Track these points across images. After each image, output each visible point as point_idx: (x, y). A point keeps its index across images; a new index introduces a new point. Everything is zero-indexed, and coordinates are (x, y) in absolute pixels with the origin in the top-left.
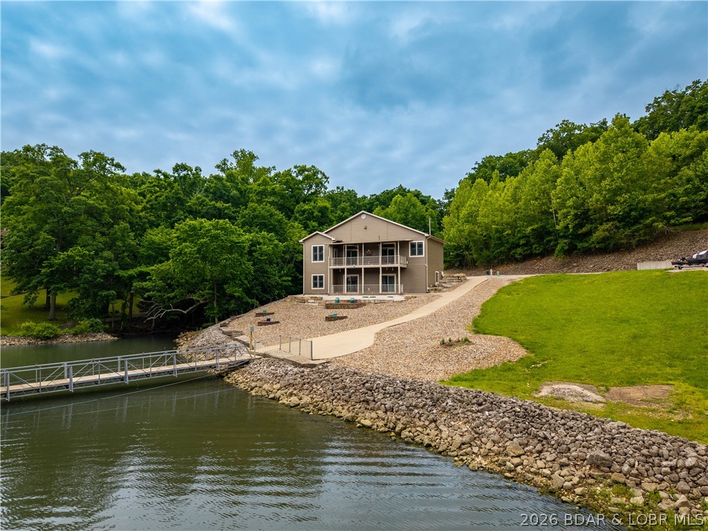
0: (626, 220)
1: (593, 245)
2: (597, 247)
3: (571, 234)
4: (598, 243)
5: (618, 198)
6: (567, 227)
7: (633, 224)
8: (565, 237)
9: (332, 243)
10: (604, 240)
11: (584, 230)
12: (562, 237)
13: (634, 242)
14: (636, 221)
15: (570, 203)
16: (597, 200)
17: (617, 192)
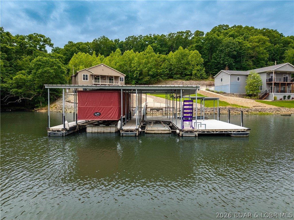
0: (153, 76)
1: (143, 82)
2: (145, 83)
3: (137, 79)
4: (145, 82)
5: (152, 70)
6: (136, 76)
7: (154, 78)
8: (134, 79)
9: (92, 74)
10: (146, 81)
11: (141, 77)
12: (133, 79)
13: (154, 82)
14: (155, 77)
15: (138, 69)
16: (146, 70)
17: (151, 68)
